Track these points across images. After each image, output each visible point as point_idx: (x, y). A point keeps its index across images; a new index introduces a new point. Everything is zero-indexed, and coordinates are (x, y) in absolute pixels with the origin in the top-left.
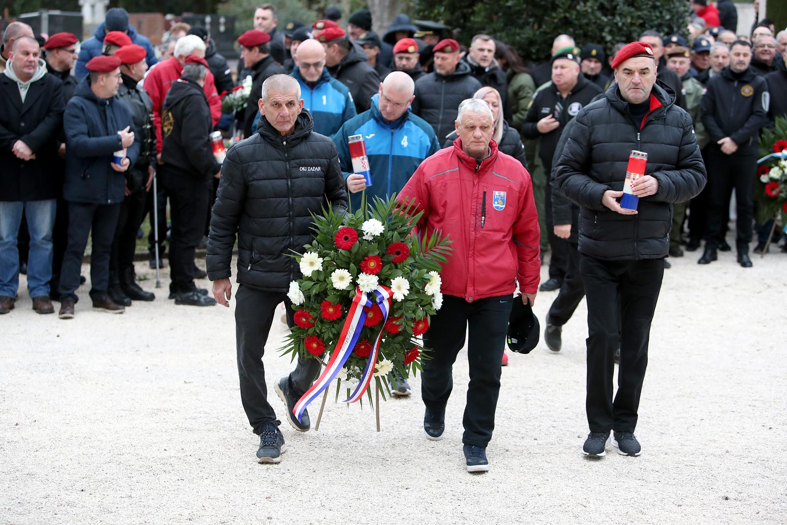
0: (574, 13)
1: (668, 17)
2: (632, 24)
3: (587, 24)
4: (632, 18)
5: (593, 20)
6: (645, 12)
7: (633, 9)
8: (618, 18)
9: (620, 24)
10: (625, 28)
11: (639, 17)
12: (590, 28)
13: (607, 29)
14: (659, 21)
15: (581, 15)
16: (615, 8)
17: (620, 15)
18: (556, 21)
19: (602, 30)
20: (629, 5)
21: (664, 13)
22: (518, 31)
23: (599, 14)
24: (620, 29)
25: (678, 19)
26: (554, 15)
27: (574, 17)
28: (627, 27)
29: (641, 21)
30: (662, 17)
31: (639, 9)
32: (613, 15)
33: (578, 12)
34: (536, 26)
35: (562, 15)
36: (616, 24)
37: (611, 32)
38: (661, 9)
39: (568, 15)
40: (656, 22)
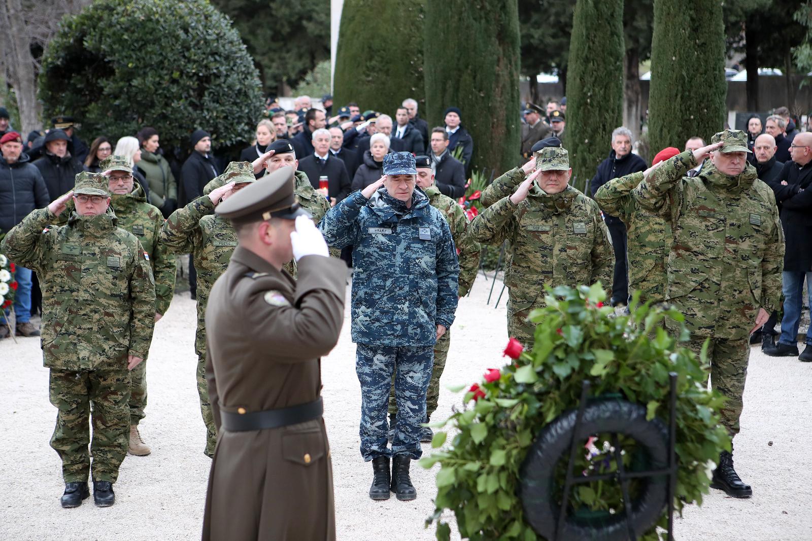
0: (169, 109)
1: (247, 111)
2: (217, 117)
3: (182, 118)
4: (217, 112)
5: (186, 114)
6: (227, 107)
7: (217, 105)
8: (206, 113)
9: (208, 117)
10: (211, 121)
11: (223, 111)
12: (184, 121)
13: (198, 122)
14: (239, 114)
15: (174, 111)
16: (202, 105)
17: (208, 110)
18: (155, 116)
19: (194, 122)
20: (214, 102)
21: (243, 108)
22: (125, 125)
23: (190, 109)
24: (208, 121)
25: (255, 114)
26: (153, 111)
27: (170, 112)
28: (214, 120)
29: (225, 114)
30: (242, 111)
31: (222, 105)
32: (202, 110)
33: (173, 108)
34: (140, 121)
35: (160, 112)
36: (205, 117)
37: (201, 124)
38: (240, 105)
39: (164, 111)
40: (237, 115)
